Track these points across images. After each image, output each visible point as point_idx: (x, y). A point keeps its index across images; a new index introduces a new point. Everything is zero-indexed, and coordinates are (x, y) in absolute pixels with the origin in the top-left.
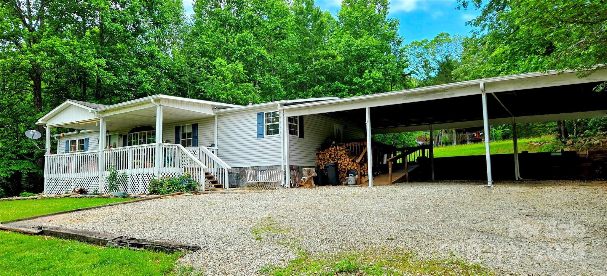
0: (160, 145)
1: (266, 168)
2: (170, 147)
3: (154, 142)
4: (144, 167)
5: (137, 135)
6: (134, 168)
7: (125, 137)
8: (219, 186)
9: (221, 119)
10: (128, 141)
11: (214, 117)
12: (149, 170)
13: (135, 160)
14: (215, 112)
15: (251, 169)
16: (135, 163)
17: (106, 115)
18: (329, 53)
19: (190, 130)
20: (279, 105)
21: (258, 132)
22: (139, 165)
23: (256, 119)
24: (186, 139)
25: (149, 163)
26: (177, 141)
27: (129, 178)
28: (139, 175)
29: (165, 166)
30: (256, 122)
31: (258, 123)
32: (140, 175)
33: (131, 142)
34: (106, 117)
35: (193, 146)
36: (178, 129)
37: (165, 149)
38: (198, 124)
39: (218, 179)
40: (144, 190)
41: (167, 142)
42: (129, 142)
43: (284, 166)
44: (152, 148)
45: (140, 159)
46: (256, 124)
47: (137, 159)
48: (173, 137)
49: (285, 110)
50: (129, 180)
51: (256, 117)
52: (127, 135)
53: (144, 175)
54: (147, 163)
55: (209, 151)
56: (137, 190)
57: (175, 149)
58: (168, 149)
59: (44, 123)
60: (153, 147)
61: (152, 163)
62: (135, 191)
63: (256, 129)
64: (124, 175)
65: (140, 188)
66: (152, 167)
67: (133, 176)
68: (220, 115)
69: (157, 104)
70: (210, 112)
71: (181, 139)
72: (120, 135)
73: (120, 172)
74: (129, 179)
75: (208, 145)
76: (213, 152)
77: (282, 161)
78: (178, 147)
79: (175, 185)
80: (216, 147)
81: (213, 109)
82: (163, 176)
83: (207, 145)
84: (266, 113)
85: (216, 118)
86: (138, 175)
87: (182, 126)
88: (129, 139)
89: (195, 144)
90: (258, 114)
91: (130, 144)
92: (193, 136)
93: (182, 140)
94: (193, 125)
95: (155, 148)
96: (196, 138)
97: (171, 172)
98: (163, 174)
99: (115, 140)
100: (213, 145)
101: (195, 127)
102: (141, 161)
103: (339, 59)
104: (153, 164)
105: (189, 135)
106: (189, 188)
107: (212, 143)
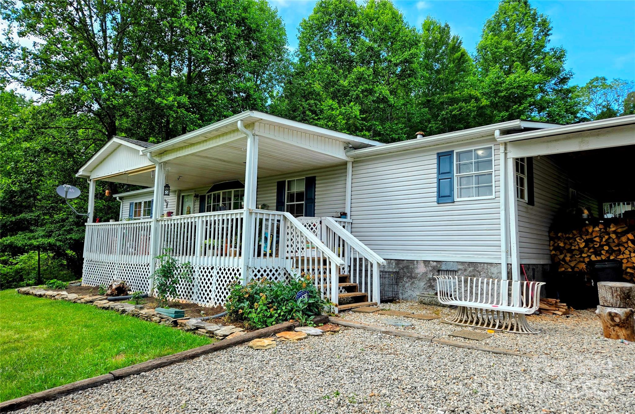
0: (251, 213)
1: (460, 267)
2: (271, 218)
3: (242, 208)
4: (222, 255)
5: (219, 196)
6: (205, 255)
7: (202, 199)
8: (362, 299)
9: (359, 168)
10: (206, 205)
11: (345, 164)
12: (230, 262)
13: (206, 239)
14: (348, 154)
15: (422, 264)
16: (206, 244)
17: (166, 158)
18: (470, 95)
19: (303, 189)
20: (497, 133)
21: (439, 192)
22: (214, 249)
23: (435, 166)
24: (295, 203)
25: (231, 247)
26: (280, 207)
27: (196, 272)
28: (212, 268)
29: (259, 255)
30: (435, 171)
31: (439, 173)
32: (214, 270)
33: (210, 206)
34: (165, 163)
35: (306, 216)
36: (281, 186)
37: (261, 220)
38: (315, 177)
39: (357, 282)
40: (220, 301)
41: (264, 207)
42: (208, 206)
43: (509, 266)
44: (237, 219)
45: (214, 238)
46: (435, 175)
47: (210, 237)
48: (273, 199)
49: (508, 144)
50: (195, 277)
51: (435, 161)
52: (205, 195)
53: (220, 269)
54: (227, 246)
55: (337, 224)
56: (208, 299)
57: (278, 221)
58: (267, 220)
59: (88, 174)
60: (238, 217)
61: (235, 247)
62: (204, 299)
63: (436, 185)
64: (187, 265)
65: (213, 295)
66: (235, 255)
67: (202, 269)
68: (357, 161)
69: (248, 132)
70: (340, 155)
71: (286, 203)
72: (196, 196)
73: (181, 260)
74: (196, 275)
75: (334, 214)
76: (344, 227)
77: (503, 255)
78: (285, 218)
79: (278, 303)
80: (348, 220)
81: (345, 148)
82: (256, 275)
83: (332, 214)
84: (457, 153)
85: (349, 166)
86: (210, 269)
87: (289, 181)
88: (208, 202)
89: (311, 213)
90: (439, 156)
91: (209, 210)
92: (307, 199)
93: (288, 205)
94: (307, 179)
95: (242, 219)
96: (311, 201)
97: (270, 268)
98: (256, 272)
99: (190, 203)
100: (344, 215)
101: (311, 183)
102: (217, 243)
103: (485, 102)
104: (238, 249)
105: (300, 196)
106: (311, 311)
107: (342, 210)
